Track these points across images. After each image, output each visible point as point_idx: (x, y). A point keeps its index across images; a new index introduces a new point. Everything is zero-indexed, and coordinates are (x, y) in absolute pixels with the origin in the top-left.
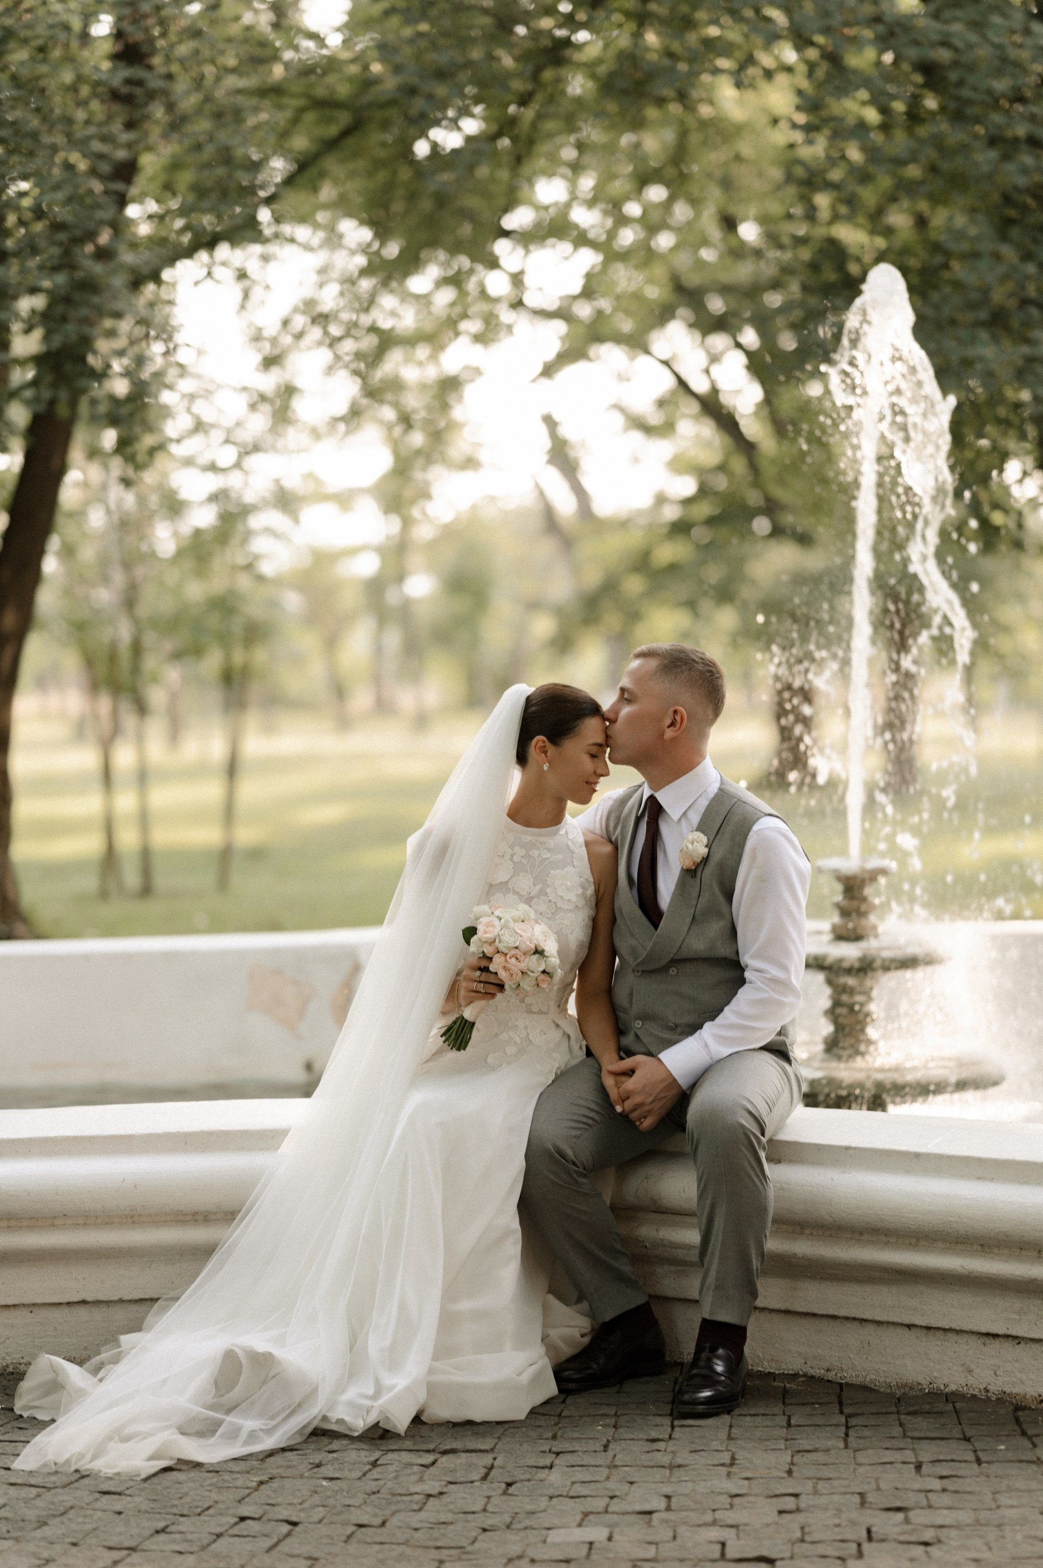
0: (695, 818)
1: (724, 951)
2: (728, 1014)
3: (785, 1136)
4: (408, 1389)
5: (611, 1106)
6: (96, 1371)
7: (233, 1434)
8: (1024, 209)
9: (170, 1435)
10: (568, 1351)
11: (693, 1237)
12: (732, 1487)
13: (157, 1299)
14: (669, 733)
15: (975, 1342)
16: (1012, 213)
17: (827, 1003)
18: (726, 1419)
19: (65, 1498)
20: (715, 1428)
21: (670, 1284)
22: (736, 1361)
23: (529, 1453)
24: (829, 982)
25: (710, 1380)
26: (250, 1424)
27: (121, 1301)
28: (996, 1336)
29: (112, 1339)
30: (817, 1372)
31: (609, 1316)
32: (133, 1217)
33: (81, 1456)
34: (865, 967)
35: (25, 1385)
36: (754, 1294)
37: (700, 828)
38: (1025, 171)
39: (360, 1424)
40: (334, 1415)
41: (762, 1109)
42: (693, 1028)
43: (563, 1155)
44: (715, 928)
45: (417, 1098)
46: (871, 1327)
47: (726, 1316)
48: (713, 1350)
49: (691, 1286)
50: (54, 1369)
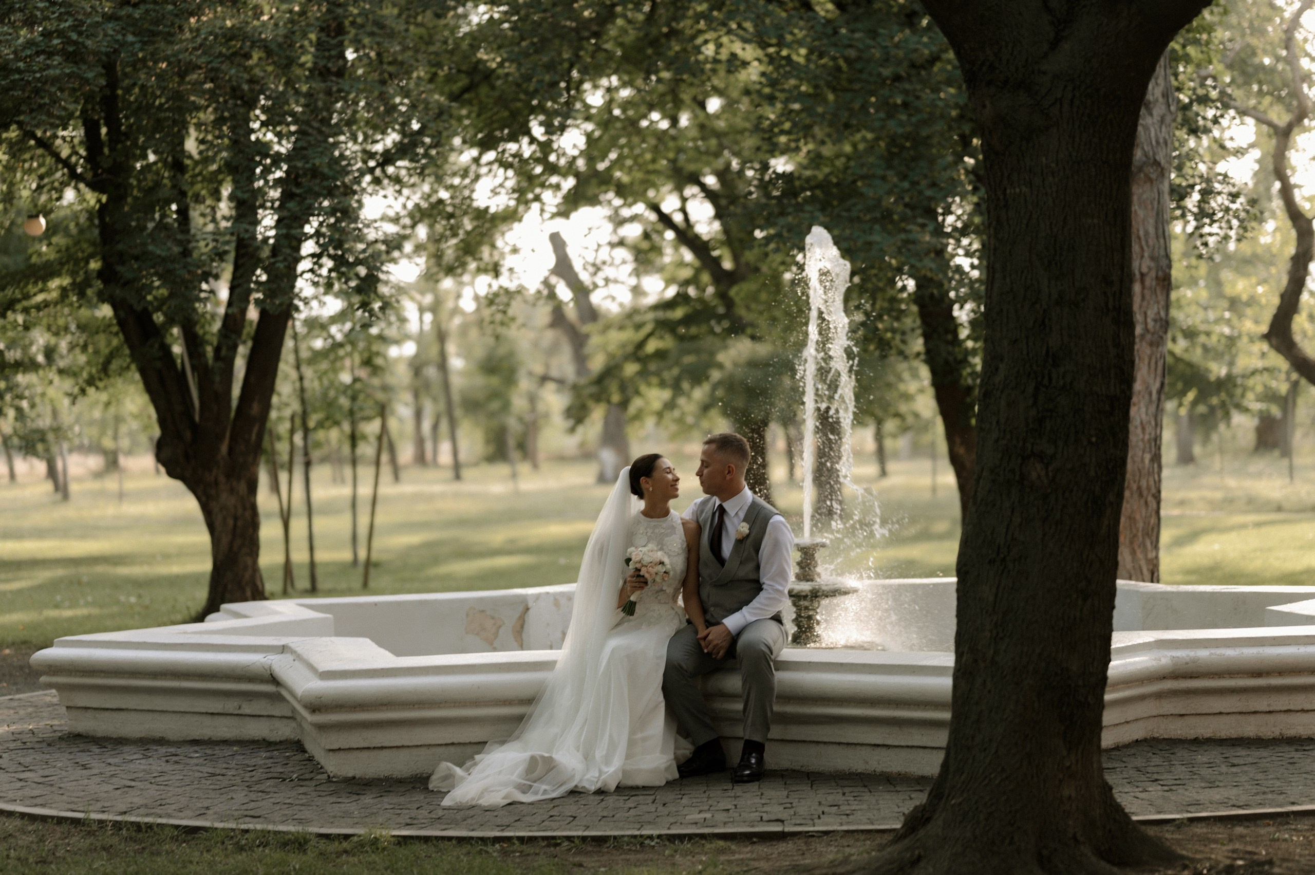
0: (742, 515)
1: (752, 576)
2: (755, 603)
3: (780, 658)
4: (615, 772)
5: (702, 651)
6: (468, 770)
7: (536, 793)
8: (902, 148)
9: (510, 789)
10: (683, 760)
11: (739, 706)
12: (763, 801)
13: (485, 743)
14: (728, 477)
15: (869, 749)
16: (895, 150)
17: (794, 616)
18: (757, 783)
19: (471, 813)
20: (753, 787)
21: (728, 730)
22: (760, 760)
23: (670, 796)
24: (794, 604)
25: (749, 766)
26: (544, 787)
27: (470, 743)
28: (878, 746)
29: (472, 758)
30: (797, 768)
31: (701, 743)
32: (476, 703)
33: (473, 799)
34: (816, 595)
35: (433, 778)
36: (768, 729)
37: (745, 520)
38: (901, 124)
39: (593, 788)
40: (580, 785)
41: (771, 644)
42: (739, 609)
43: (681, 667)
44: (750, 566)
45: (614, 643)
46: (822, 746)
47: (757, 738)
48: (750, 754)
49: (739, 731)
50: (449, 769)
